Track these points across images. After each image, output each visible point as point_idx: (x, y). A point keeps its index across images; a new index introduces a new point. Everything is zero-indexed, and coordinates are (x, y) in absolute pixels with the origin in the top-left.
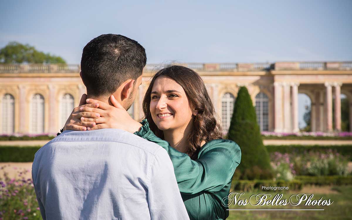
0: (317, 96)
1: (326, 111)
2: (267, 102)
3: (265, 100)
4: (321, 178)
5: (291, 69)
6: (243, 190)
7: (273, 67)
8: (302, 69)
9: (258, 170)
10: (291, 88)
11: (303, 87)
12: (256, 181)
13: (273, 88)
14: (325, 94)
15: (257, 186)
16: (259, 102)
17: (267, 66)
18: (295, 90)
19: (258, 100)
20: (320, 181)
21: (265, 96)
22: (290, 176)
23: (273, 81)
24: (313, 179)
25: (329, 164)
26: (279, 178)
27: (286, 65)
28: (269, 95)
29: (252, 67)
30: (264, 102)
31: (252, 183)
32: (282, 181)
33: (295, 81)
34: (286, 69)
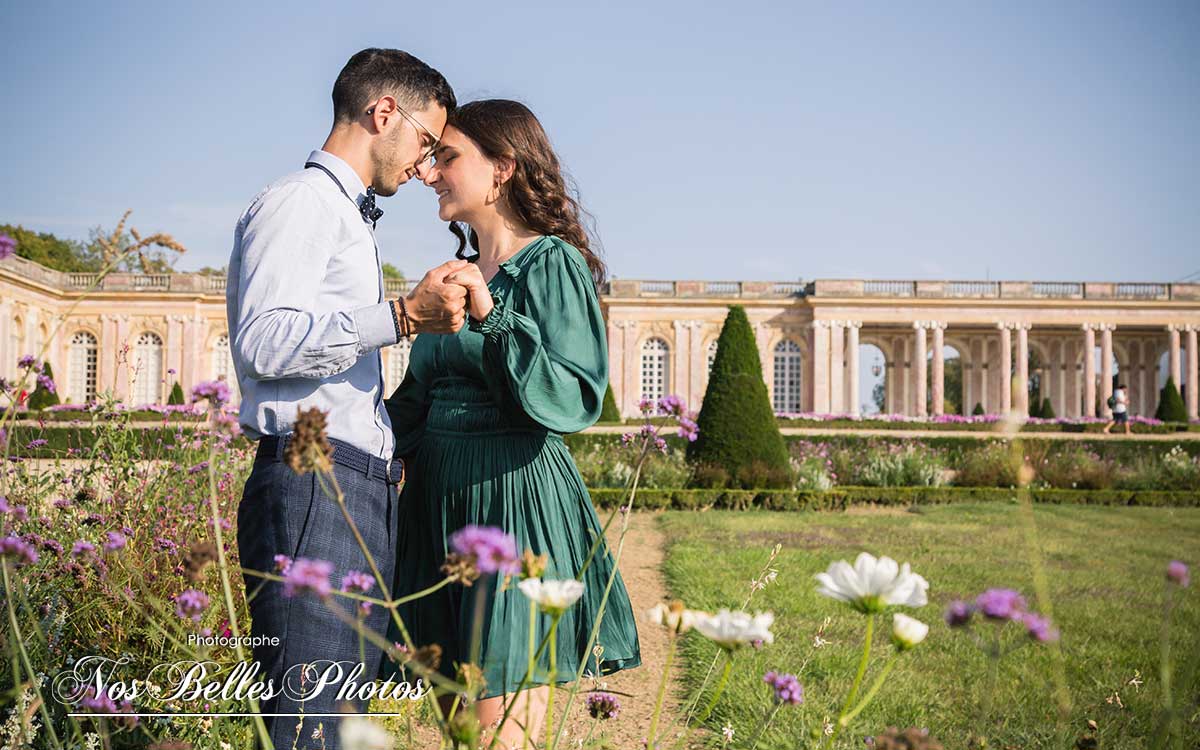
0: (899, 348)
1: (914, 378)
2: (798, 360)
3: (795, 355)
4: (888, 491)
5: (847, 294)
6: (732, 508)
7: (810, 289)
8: (868, 295)
9: (762, 471)
10: (846, 330)
11: (869, 330)
12: (757, 491)
13: (812, 331)
14: (914, 344)
15: (758, 500)
16: (783, 360)
17: (801, 288)
18: (855, 334)
19: (780, 354)
20: (885, 496)
21: (794, 347)
22: (825, 483)
23: (811, 318)
24: (872, 492)
25: (905, 464)
26: (804, 487)
27: (836, 287)
28: (802, 344)
29: (769, 289)
30: (791, 359)
31: (749, 495)
32: (808, 491)
33: (855, 318)
34: (836, 294)
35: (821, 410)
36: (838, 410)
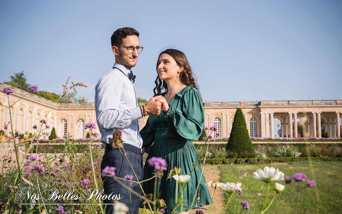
0: (285, 119)
1: (289, 127)
2: (257, 123)
3: (256, 121)
4: (282, 158)
5: (270, 105)
6: (239, 163)
7: (259, 103)
8: (276, 105)
9: (247, 153)
10: (270, 114)
11: (276, 114)
12: (246, 159)
13: (260, 115)
14: (289, 118)
15: (246, 161)
16: (252, 123)
17: (257, 103)
18: (272, 116)
19: (252, 121)
20: (281, 160)
21: (255, 119)
22: (264, 156)
23: (260, 111)
24: (278, 159)
25: (287, 151)
26: (259, 157)
27: (267, 103)
28: (258, 119)
29: (248, 104)
30: (255, 123)
31: (243, 160)
32: (260, 159)
33: (272, 111)
34: (267, 105)
35: (264, 136)
36: (268, 137)
